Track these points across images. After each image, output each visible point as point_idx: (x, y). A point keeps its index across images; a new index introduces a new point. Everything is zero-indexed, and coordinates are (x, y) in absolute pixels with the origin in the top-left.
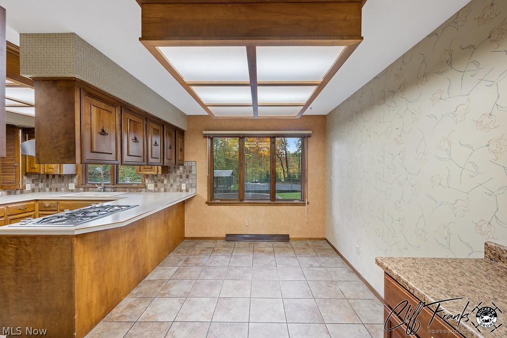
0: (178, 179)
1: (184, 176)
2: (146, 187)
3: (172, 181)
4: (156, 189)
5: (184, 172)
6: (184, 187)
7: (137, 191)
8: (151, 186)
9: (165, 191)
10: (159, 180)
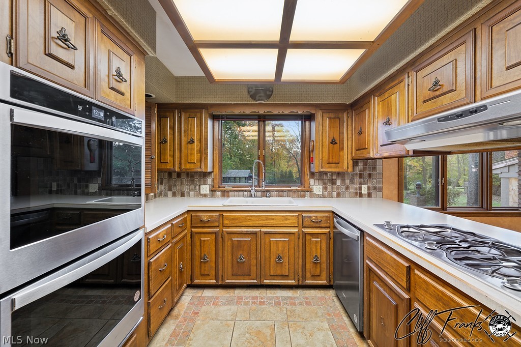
0: (357, 179)
1: (365, 174)
2: (311, 191)
3: (348, 181)
4: (326, 193)
5: (365, 169)
6: (365, 190)
7: (298, 196)
8: (318, 189)
9: (338, 195)
10: (330, 180)
